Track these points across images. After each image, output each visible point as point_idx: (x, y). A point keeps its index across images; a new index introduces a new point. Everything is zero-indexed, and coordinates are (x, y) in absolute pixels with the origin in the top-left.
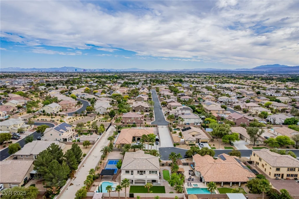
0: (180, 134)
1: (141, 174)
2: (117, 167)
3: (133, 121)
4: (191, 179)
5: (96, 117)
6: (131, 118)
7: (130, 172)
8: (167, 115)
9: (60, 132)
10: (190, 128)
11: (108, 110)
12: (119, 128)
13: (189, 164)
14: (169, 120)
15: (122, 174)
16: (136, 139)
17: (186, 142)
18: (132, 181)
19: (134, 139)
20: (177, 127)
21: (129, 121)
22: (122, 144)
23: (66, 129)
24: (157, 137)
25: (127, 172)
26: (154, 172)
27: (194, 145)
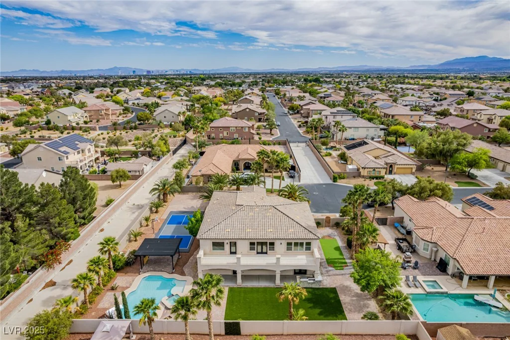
0: (343, 157)
1: (260, 250)
2: (188, 231)
3: (233, 134)
4: (409, 264)
5: (156, 131)
6: (229, 127)
7: (227, 247)
8: (304, 126)
9: (60, 151)
10: (366, 143)
11: (182, 117)
12: (202, 145)
13: (388, 221)
14: (308, 135)
15: (201, 253)
16: (242, 166)
17: (361, 170)
18: (235, 272)
19: (236, 166)
20: (332, 144)
21: (225, 134)
22: (206, 175)
23: (78, 146)
24: (291, 162)
25: (218, 245)
26: (302, 244)
27: (383, 177)
